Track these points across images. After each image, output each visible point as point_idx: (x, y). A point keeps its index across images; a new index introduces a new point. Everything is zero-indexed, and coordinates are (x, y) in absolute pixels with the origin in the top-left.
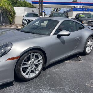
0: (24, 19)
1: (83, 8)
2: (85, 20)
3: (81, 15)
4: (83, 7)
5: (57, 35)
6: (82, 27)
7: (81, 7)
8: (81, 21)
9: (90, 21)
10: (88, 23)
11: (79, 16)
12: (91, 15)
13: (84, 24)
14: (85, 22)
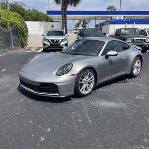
0: (45, 39)
1: (125, 19)
2: (130, 37)
3: (123, 31)
4: (124, 17)
5: (104, 56)
6: (127, 46)
7: (121, 17)
8: (124, 39)
9: (136, 38)
10: (133, 41)
11: (120, 32)
12: (137, 30)
13: (128, 43)
14: (129, 40)
